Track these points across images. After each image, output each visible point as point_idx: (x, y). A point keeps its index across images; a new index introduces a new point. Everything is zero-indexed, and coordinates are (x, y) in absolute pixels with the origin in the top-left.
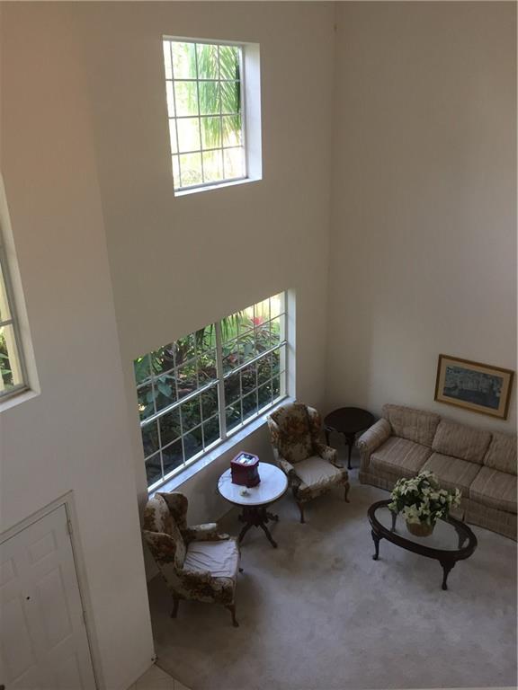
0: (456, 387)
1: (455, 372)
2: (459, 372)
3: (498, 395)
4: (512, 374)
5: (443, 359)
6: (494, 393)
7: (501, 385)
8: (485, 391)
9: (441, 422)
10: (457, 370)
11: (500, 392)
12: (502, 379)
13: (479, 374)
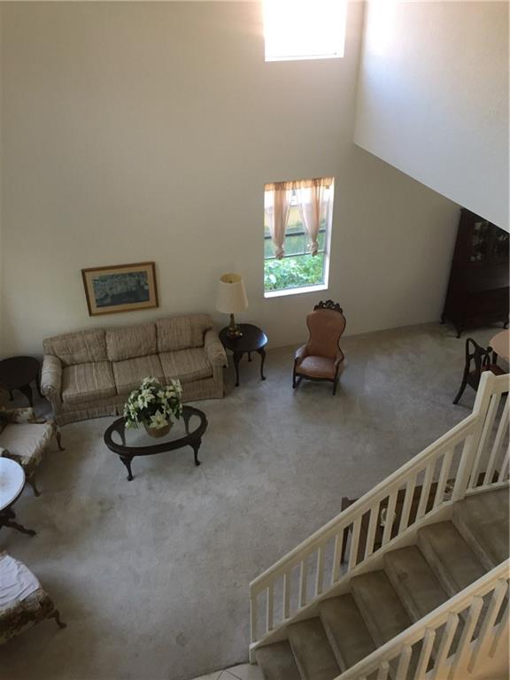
0: (107, 295)
1: (102, 281)
2: (105, 281)
3: (146, 288)
4: (153, 265)
5: (87, 274)
6: (143, 287)
7: (147, 278)
8: (134, 289)
9: (108, 333)
10: (103, 279)
11: (147, 284)
12: (146, 272)
13: (124, 275)
